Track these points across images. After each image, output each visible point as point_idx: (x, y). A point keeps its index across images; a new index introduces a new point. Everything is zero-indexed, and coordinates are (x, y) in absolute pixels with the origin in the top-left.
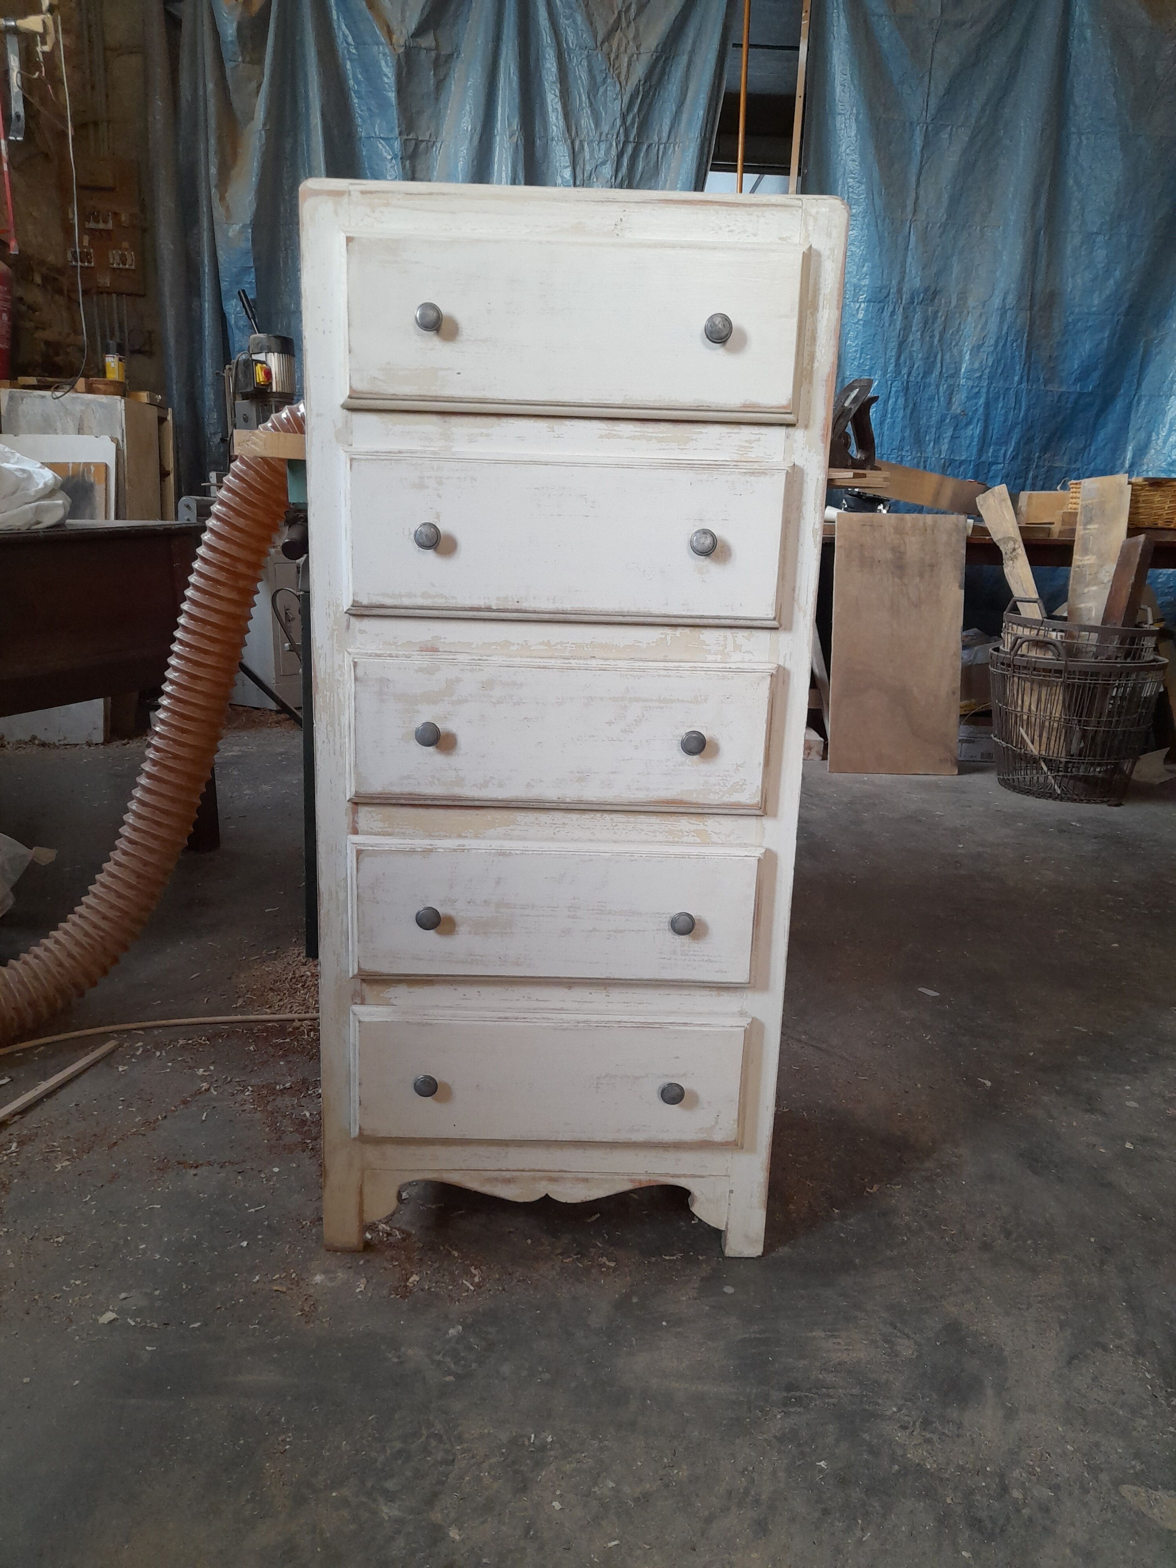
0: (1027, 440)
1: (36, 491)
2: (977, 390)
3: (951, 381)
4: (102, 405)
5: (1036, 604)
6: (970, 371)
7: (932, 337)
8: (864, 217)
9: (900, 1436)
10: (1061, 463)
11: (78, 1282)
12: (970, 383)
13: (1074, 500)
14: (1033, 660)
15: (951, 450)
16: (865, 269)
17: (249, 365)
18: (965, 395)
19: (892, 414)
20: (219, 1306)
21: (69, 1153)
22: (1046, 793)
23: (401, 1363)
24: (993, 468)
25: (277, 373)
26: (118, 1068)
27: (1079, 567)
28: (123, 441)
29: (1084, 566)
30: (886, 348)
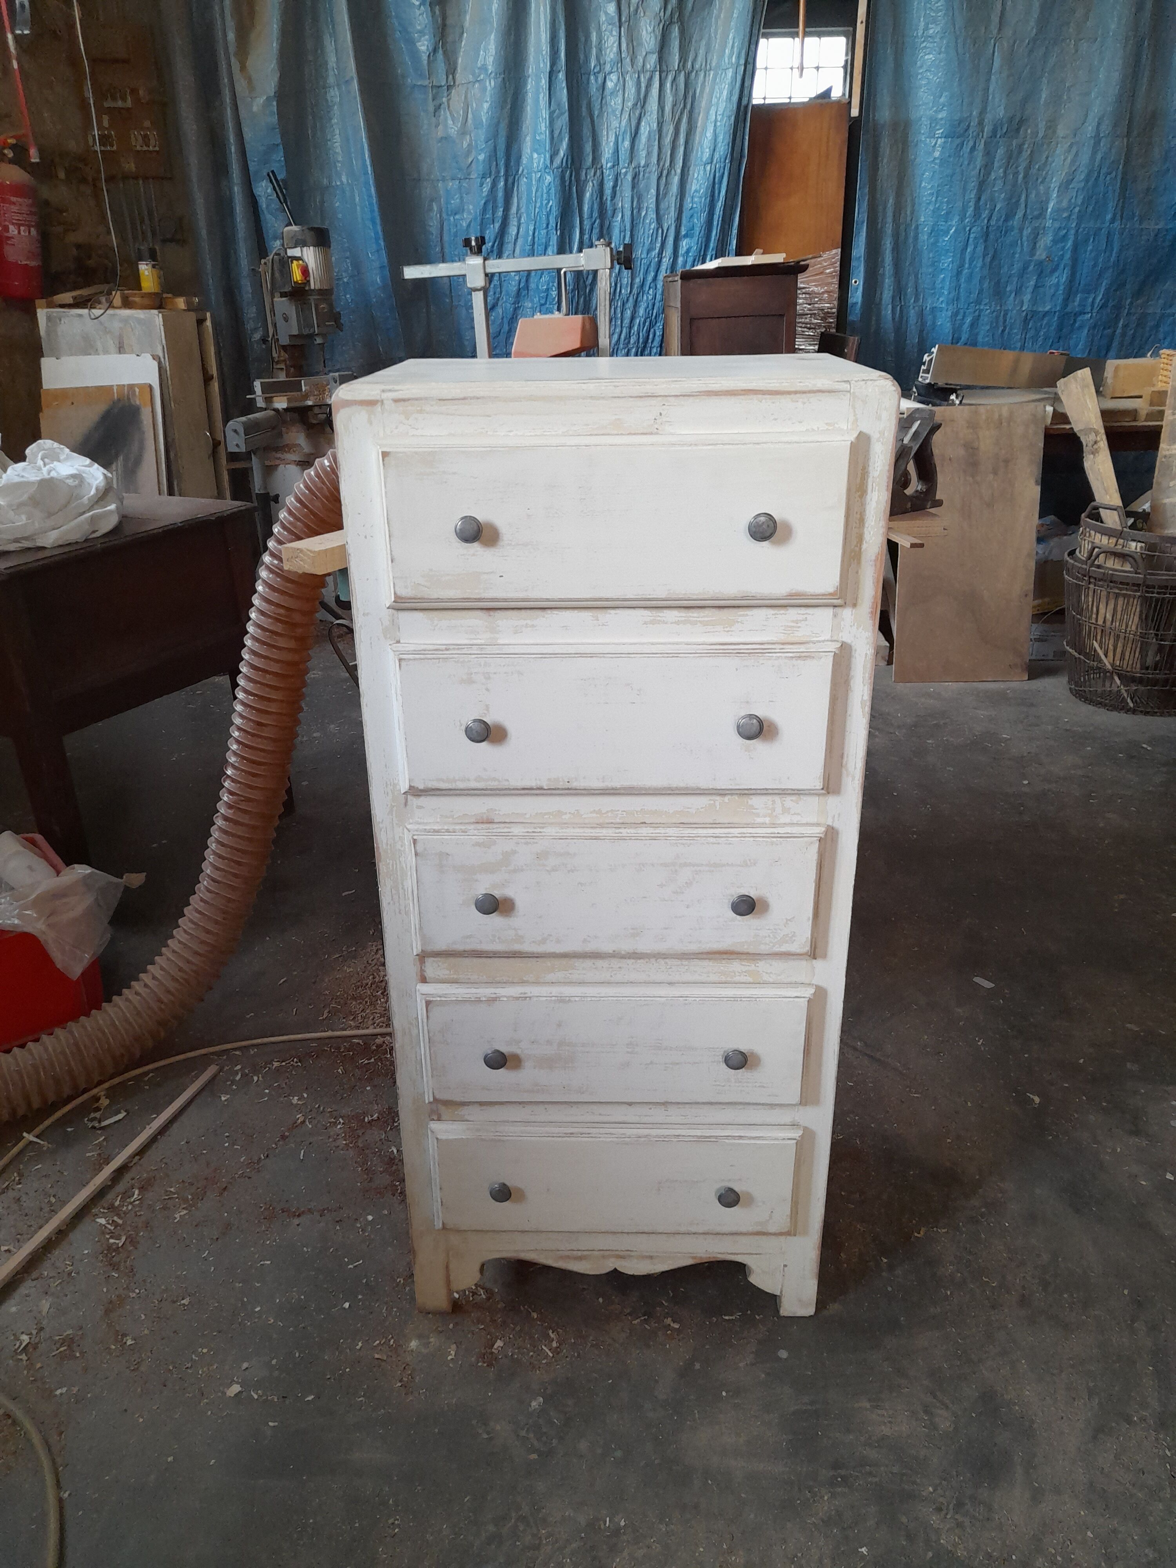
0: (1118, 285)
1: (89, 499)
2: (1064, 232)
3: (1036, 224)
4: (139, 321)
5: (1115, 512)
6: (1058, 211)
7: (1016, 174)
8: (941, 38)
9: (935, 1520)
10: (1155, 308)
11: (205, 1351)
12: (1057, 225)
13: (1165, 373)
14: (1110, 572)
15: (1034, 301)
16: (942, 100)
17: (285, 263)
18: (1051, 238)
19: (970, 264)
20: (328, 1377)
21: (186, 1200)
22: (1118, 705)
23: (491, 1439)
24: (1080, 318)
25: (314, 269)
26: (220, 1097)
27: (1165, 457)
28: (164, 358)
29: (1171, 456)
30: (965, 189)
